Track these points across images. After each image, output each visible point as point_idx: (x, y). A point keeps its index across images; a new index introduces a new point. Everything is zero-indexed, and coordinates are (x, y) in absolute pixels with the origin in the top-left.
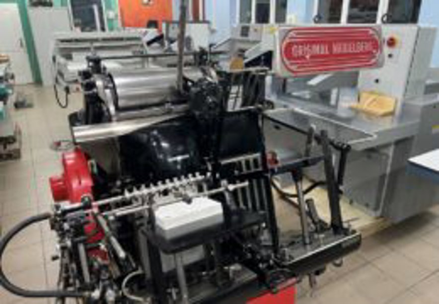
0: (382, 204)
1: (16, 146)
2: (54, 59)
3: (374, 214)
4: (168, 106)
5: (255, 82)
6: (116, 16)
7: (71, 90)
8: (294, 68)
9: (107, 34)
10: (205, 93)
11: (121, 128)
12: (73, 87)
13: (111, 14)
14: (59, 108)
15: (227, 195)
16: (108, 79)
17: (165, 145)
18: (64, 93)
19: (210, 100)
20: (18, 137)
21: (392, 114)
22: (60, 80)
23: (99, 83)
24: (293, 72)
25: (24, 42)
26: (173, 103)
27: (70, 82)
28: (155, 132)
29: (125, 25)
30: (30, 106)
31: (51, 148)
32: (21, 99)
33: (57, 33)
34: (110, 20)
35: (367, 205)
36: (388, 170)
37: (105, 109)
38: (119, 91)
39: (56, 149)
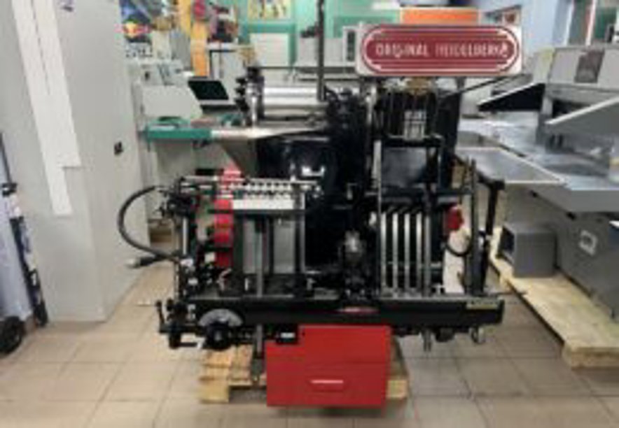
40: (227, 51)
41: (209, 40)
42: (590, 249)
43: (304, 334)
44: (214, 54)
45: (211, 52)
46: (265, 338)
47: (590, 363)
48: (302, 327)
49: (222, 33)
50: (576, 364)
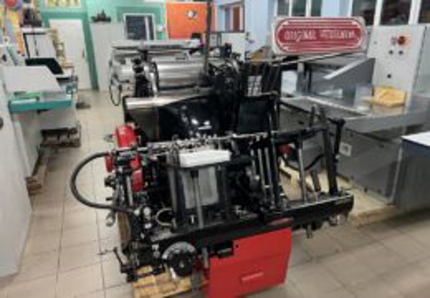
0: (394, 191)
1: (77, 136)
2: (111, 64)
3: (387, 200)
4: (197, 88)
5: (270, 72)
6: (164, 29)
7: (123, 88)
8: (286, 48)
9: (156, 42)
10: (224, 75)
11: (160, 101)
12: (125, 86)
13: (160, 28)
14: (113, 105)
15: (233, 143)
16: (153, 65)
17: (195, 122)
18: (118, 92)
19: (229, 80)
20: (78, 130)
21: (403, 105)
22: (115, 81)
23: (146, 68)
24: (285, 51)
25: (86, 54)
26: (202, 86)
27: (123, 82)
28: (184, 108)
29: (170, 37)
30: (88, 107)
31: (105, 139)
32: (81, 101)
33: (114, 42)
34: (159, 33)
35: (379, 192)
36: (400, 158)
37: (149, 87)
38: (161, 75)
39: (108, 141)
40: (38, 34)
41: (21, 26)
42: (349, 154)
43: (237, 246)
44: (28, 37)
45: (25, 34)
46: (210, 256)
47: (364, 221)
48: (236, 242)
49: (29, 19)
50: (358, 224)
